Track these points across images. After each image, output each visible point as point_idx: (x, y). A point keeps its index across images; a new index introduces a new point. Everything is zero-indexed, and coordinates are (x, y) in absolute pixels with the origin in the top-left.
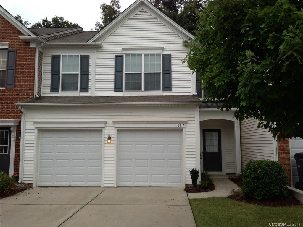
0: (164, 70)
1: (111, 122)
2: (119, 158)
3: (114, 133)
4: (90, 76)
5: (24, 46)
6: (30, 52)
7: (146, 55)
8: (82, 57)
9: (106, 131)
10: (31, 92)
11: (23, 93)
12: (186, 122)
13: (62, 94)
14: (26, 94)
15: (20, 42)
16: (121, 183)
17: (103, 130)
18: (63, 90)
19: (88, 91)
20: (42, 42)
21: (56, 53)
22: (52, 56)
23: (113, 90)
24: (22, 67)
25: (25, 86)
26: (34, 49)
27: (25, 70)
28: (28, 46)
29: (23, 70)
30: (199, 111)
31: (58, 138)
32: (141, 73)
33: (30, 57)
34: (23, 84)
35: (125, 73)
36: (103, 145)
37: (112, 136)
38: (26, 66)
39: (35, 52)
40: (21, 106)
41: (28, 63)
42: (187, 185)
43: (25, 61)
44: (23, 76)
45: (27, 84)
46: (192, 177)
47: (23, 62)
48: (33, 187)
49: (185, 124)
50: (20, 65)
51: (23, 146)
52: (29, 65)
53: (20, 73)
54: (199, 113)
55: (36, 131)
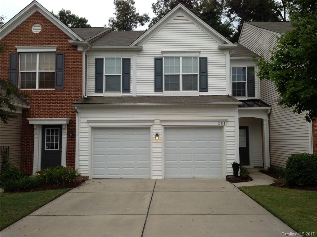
0: (200, 72)
1: (159, 121)
2: (166, 153)
3: (161, 131)
4: (131, 77)
5: (71, 49)
6: (78, 55)
7: (184, 58)
8: (124, 60)
9: (154, 129)
10: (80, 93)
11: (72, 94)
12: (226, 121)
13: (105, 94)
14: (76, 95)
15: (68, 45)
16: (168, 175)
17: (151, 128)
18: (106, 91)
19: (130, 92)
20: (88, 46)
21: (100, 56)
22: (96, 58)
23: (154, 90)
24: (70, 70)
25: (74, 87)
26: (81, 53)
27: (73, 72)
28: (76, 49)
29: (72, 72)
30: (237, 110)
31: (109, 135)
32: (180, 75)
33: (78, 60)
34: (72, 86)
35: (165, 75)
36: (151, 141)
37: (159, 134)
38: (74, 69)
39: (82, 55)
40: (77, 106)
41: (76, 66)
42: (227, 176)
43: (73, 63)
44: (72, 78)
45: (76, 86)
46: (234, 169)
47: (71, 64)
48: (88, 179)
49: (225, 123)
50: (68, 67)
51: (79, 142)
52: (77, 67)
53: (69, 75)
54: (238, 112)
55: (90, 129)
